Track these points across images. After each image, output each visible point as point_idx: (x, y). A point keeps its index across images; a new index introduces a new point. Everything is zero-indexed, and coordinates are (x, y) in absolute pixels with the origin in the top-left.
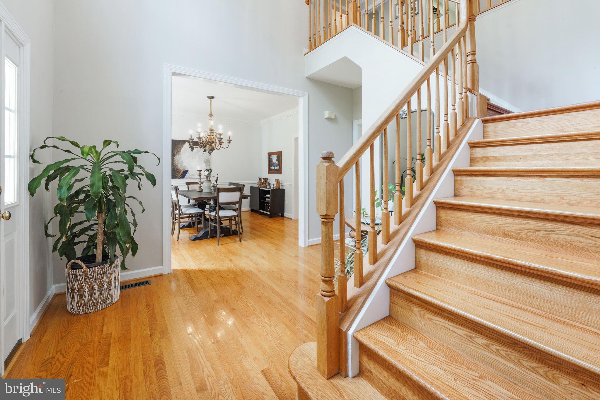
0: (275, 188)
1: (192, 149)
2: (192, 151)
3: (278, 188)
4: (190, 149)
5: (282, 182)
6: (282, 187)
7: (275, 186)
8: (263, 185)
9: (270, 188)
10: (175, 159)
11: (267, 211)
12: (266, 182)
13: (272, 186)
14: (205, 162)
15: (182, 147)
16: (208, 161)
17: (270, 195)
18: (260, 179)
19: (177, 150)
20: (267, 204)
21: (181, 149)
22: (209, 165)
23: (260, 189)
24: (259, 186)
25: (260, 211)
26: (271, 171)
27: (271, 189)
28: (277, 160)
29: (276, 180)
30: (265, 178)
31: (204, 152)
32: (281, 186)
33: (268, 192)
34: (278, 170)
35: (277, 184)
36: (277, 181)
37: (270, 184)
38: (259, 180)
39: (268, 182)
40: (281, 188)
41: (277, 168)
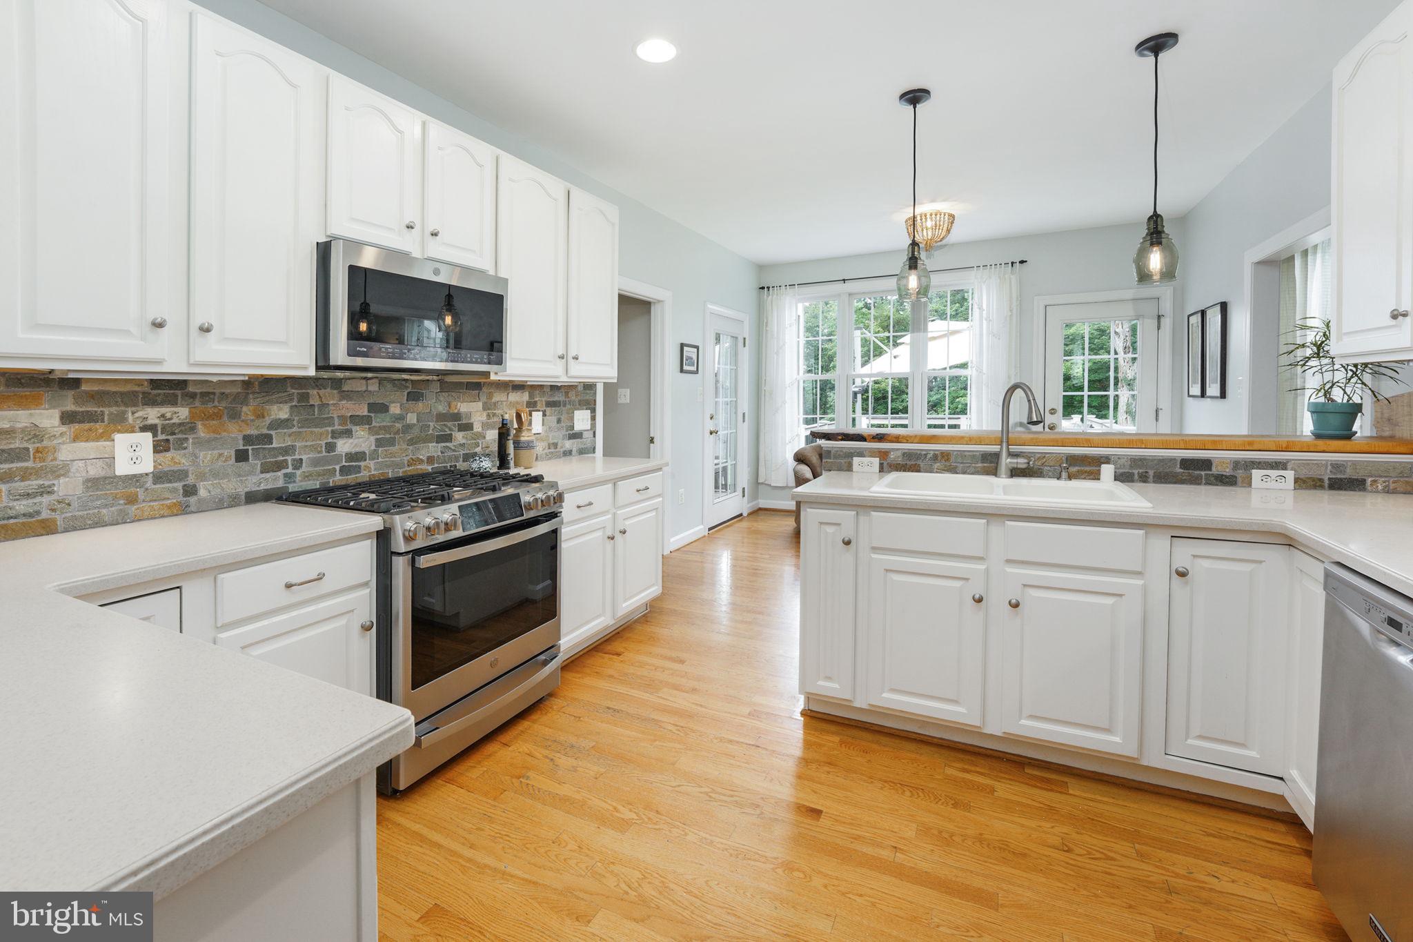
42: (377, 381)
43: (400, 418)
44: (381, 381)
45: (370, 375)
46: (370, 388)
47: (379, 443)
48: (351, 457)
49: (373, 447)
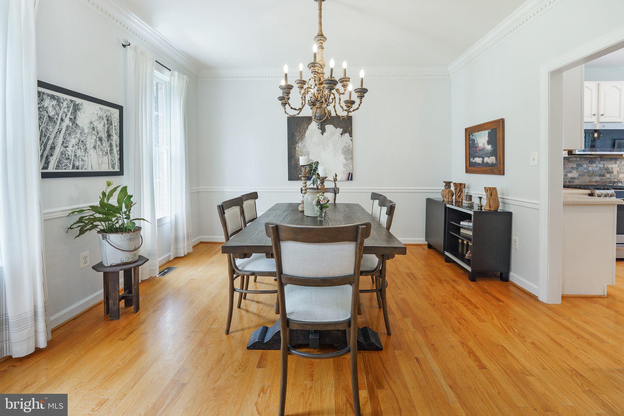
0: (486, 208)
1: (323, 130)
2: (322, 134)
3: (492, 209)
4: (320, 131)
5: (503, 194)
6: (504, 206)
7: (484, 202)
8: (454, 197)
9: (471, 207)
10: (297, 148)
11: (462, 258)
12: (461, 191)
13: (476, 201)
14: (344, 153)
15: (307, 128)
16: (349, 150)
17: (471, 224)
18: (448, 184)
19: (300, 133)
20: (463, 241)
21: (305, 132)
22: (350, 157)
23: (446, 207)
24: (446, 200)
25: (447, 254)
26: (472, 168)
27: (475, 212)
28: (489, 143)
29: (486, 189)
30: (458, 182)
31: (342, 134)
32: (501, 205)
33: (467, 217)
34: (493, 165)
35: (489, 200)
36: (492, 192)
37: (470, 198)
38: (446, 185)
39: (465, 191)
40: (500, 209)
41: (491, 160)
42: (579, 158)
43: (586, 169)
44: (580, 157)
45: (577, 156)
46: (577, 160)
47: (580, 175)
48: (571, 178)
49: (578, 176)
